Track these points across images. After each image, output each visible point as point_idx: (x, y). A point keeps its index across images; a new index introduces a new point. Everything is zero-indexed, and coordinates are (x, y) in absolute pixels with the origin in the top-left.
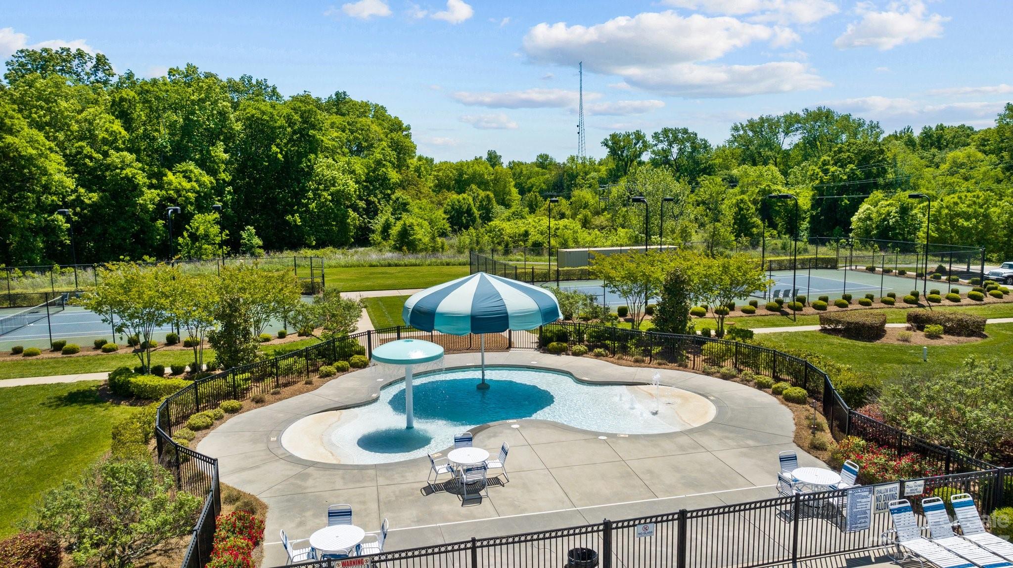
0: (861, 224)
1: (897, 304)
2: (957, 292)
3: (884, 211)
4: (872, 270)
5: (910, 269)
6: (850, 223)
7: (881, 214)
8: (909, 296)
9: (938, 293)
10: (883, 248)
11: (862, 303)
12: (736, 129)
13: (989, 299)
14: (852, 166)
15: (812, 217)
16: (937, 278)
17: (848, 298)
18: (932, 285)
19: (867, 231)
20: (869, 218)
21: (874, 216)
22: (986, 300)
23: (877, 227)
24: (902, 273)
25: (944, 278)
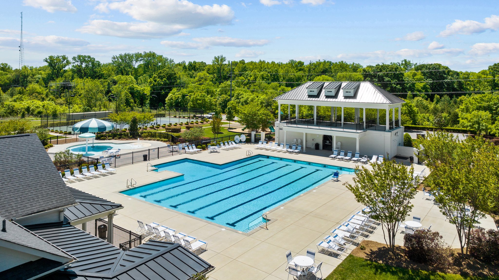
0: (169, 101)
1: (183, 125)
2: (197, 121)
3: (177, 96)
4: (175, 117)
5: (186, 116)
6: (165, 101)
7: (176, 98)
8: (186, 123)
9: (193, 122)
10: (177, 110)
11: (174, 125)
12: (114, 58)
13: (205, 123)
14: (165, 79)
15: (151, 98)
16: (193, 118)
17: (171, 124)
18: (191, 120)
19: (171, 104)
20: (172, 99)
21: (173, 98)
22: (204, 123)
23: (175, 102)
24: (184, 117)
25: (195, 118)
